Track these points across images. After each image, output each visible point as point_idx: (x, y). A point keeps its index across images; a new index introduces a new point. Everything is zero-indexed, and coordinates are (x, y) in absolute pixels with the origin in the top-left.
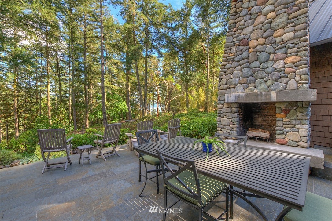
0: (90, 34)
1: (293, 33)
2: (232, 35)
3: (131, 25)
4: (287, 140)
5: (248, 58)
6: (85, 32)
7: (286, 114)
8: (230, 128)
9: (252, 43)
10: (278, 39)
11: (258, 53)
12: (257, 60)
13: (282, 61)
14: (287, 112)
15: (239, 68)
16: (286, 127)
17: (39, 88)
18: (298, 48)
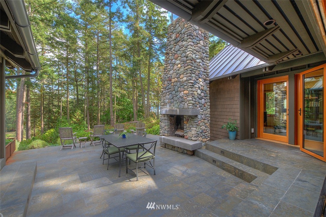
0: (102, 46)
1: (186, 78)
2: (165, 74)
3: (136, 39)
4: (188, 137)
5: (171, 89)
6: (98, 44)
7: (188, 122)
8: (164, 129)
9: (173, 80)
10: (181, 80)
11: (175, 86)
12: (174, 90)
13: (182, 92)
14: (188, 120)
15: (168, 93)
16: (187, 129)
17: (60, 92)
18: (188, 86)
